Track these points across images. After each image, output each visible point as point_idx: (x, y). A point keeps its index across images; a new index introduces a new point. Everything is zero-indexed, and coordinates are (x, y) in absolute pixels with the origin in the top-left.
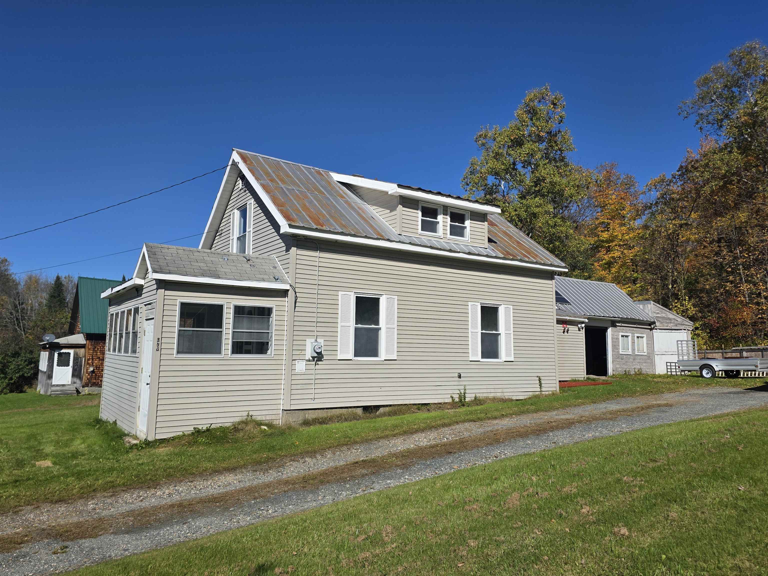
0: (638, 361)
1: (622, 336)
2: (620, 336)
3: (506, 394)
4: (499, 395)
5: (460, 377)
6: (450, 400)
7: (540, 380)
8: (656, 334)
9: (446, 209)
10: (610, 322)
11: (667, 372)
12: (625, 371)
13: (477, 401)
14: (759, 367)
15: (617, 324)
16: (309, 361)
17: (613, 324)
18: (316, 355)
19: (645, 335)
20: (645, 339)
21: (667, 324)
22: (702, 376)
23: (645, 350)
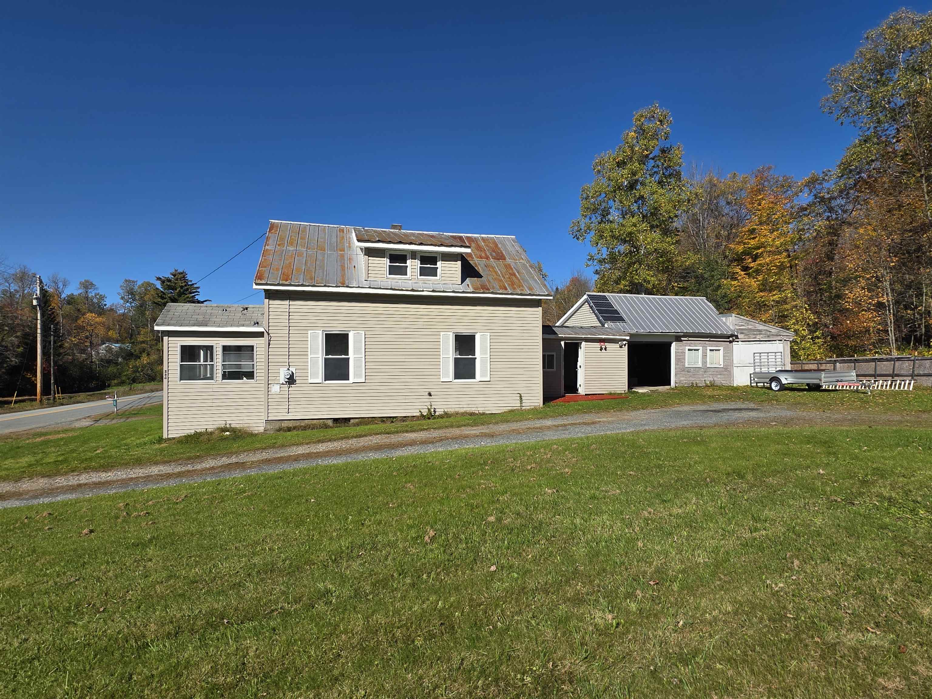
0: (710, 373)
1: (689, 350)
2: (687, 350)
3: (479, 409)
4: (468, 410)
5: (430, 394)
6: (418, 414)
7: (521, 397)
8: (736, 346)
9: (414, 255)
10: (674, 337)
11: (751, 383)
12: (692, 383)
13: (446, 415)
14: (823, 381)
15: (682, 339)
16: (283, 384)
17: (678, 338)
18: (287, 380)
19: (722, 348)
20: (721, 352)
21: (754, 336)
22: (770, 388)
23: (722, 363)
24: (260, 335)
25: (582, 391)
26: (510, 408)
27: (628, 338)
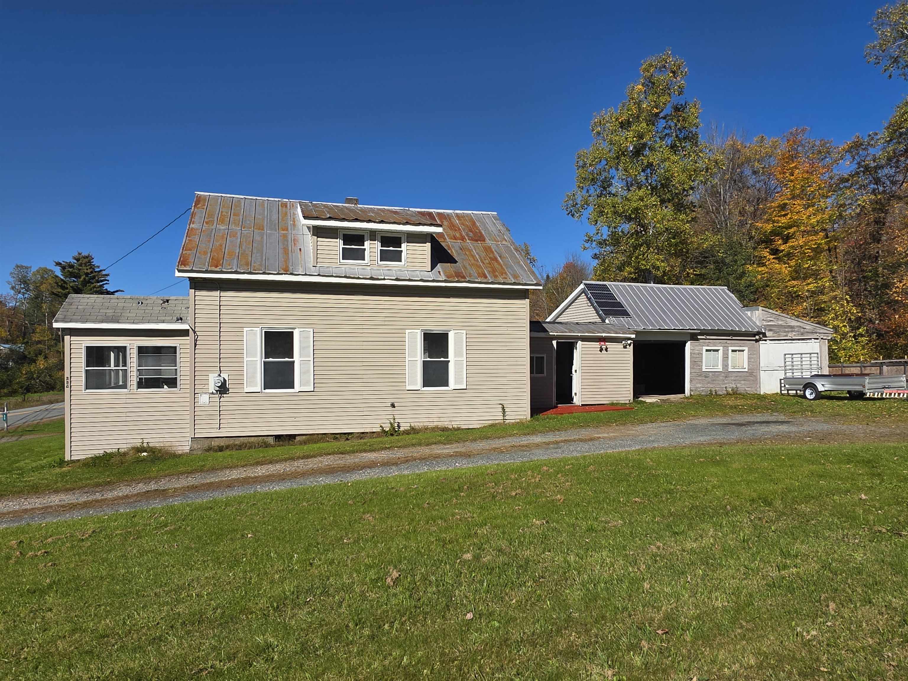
0: (733, 378)
1: (707, 350)
2: (704, 351)
3: (453, 423)
4: (440, 424)
5: (393, 406)
6: (379, 430)
7: (503, 408)
8: (763, 346)
9: (373, 235)
10: (689, 335)
11: (781, 390)
12: (711, 391)
13: (413, 431)
14: (867, 388)
15: (699, 337)
16: (213, 393)
17: (694, 337)
18: (218, 389)
19: (746, 349)
20: (746, 352)
21: (785, 334)
22: (804, 397)
23: (746, 366)
24: (184, 333)
25: (577, 400)
26: (490, 422)
27: (633, 336)
